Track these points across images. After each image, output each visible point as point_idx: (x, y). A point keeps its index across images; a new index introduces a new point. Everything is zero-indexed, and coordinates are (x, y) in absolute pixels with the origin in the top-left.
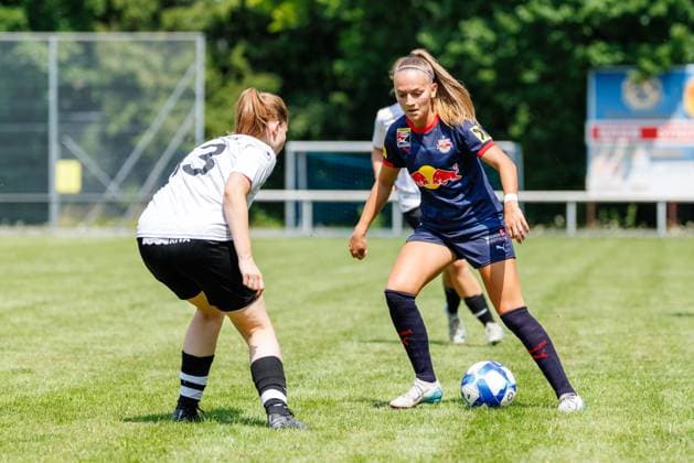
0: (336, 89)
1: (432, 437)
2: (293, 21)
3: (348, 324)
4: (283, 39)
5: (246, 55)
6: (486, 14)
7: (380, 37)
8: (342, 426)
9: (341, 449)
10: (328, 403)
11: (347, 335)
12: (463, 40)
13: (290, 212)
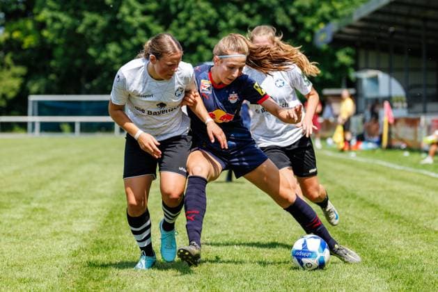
0: (52, 72)
1: (89, 223)
2: (33, 43)
4: (28, 53)
5: (12, 58)
7: (72, 51)
8: (49, 220)
9: (48, 230)
10: (44, 210)
11: (53, 179)
12: (107, 51)
13: (30, 126)
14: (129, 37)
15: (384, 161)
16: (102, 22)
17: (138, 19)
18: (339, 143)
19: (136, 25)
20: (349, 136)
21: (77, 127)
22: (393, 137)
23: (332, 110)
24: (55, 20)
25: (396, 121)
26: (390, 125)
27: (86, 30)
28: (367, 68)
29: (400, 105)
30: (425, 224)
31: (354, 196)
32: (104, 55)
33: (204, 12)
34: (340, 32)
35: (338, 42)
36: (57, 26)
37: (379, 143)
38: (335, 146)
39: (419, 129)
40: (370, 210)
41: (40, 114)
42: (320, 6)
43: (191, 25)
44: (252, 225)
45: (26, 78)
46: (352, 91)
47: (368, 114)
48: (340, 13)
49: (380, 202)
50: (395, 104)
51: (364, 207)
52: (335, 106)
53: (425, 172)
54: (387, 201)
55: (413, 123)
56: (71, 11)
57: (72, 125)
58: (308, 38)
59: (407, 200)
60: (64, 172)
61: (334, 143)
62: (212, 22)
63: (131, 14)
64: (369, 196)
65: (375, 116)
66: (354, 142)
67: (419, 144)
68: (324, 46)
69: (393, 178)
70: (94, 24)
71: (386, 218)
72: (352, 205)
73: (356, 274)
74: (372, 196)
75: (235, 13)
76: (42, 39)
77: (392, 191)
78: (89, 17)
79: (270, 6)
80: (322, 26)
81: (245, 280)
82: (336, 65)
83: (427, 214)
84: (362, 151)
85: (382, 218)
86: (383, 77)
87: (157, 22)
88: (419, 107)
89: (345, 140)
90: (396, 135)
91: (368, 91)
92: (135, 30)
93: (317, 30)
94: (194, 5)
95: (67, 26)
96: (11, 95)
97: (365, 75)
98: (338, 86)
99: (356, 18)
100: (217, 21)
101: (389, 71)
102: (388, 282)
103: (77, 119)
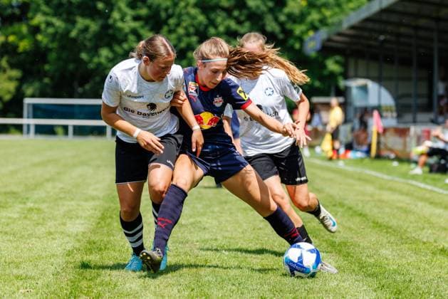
0: (46, 76)
2: (28, 47)
3: (48, 176)
4: (23, 57)
5: (8, 61)
6: (110, 46)
7: (64, 55)
8: (43, 219)
9: (43, 229)
10: (38, 210)
11: (48, 180)
12: (99, 56)
13: (25, 129)
14: (120, 42)
15: (372, 171)
16: (94, 27)
17: (129, 25)
18: (327, 152)
19: (127, 30)
20: (337, 145)
21: (71, 130)
22: (382, 146)
23: (320, 118)
24: (49, 24)
25: (385, 130)
26: (379, 134)
27: (78, 34)
28: (357, 76)
29: (389, 114)
30: (413, 235)
31: (342, 205)
32: (96, 60)
33: (194, 18)
34: (329, 40)
35: (327, 50)
36: (51, 30)
37: (368, 152)
38: (324, 155)
39: (408, 139)
40: (358, 219)
41: (35, 116)
42: (309, 14)
43: (181, 31)
44: (240, 230)
45: (22, 81)
46: (341, 100)
47: (356, 123)
48: (330, 21)
49: (368, 211)
50: (384, 114)
51: (352, 216)
52: (324, 114)
53: (414, 183)
54: (376, 210)
55: (402, 132)
56: (64, 16)
57: (65, 128)
58: (297, 46)
59: (396, 211)
60: (59, 173)
61: (323, 151)
62: (202, 28)
63: (122, 19)
64: (357, 205)
65: (364, 125)
66: (342, 151)
67: (409, 154)
68: (313, 54)
69: (381, 188)
70: (86, 29)
71: (374, 227)
72: (339, 214)
73: (344, 282)
74: (360, 205)
75: (224, 20)
76: (36, 43)
77: (381, 201)
78: (81, 22)
79: (259, 12)
80: (311, 33)
81: (233, 285)
82: (325, 73)
83: (415, 224)
84: (350, 160)
85: (370, 227)
86: (372, 86)
87: (147, 28)
88: (409, 117)
89: (333, 149)
90: (385, 145)
91: (357, 99)
92: (126, 35)
93: (306, 38)
94: (183, 11)
95: (60, 31)
96: (7, 97)
97: (354, 84)
98: (327, 94)
99: (345, 25)
100: (206, 27)
101: (379, 80)
102: (375, 291)
103: (71, 123)
